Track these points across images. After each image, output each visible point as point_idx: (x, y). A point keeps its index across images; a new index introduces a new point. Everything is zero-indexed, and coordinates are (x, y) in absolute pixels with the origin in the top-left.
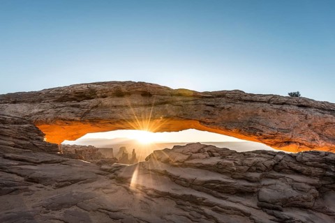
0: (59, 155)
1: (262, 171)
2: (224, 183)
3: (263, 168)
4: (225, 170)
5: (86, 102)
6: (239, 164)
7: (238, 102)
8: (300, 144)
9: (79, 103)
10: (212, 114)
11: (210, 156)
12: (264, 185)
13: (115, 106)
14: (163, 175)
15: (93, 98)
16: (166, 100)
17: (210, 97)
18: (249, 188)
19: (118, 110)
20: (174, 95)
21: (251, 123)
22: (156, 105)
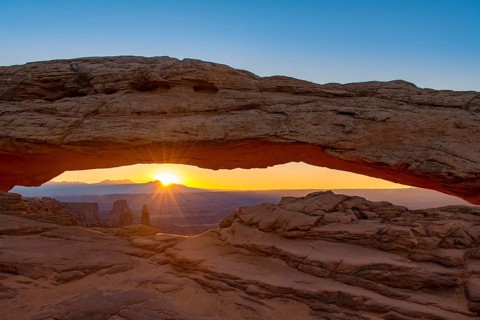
1: (465, 246)
2: (398, 269)
3: (468, 241)
4: (395, 245)
5: (70, 103)
6: (423, 232)
7: (405, 107)
9: (54, 105)
10: (350, 132)
11: (359, 218)
12: (473, 272)
13: (139, 113)
14: (269, 255)
15: (83, 94)
16: (250, 101)
17: (342, 96)
18: (447, 278)
19: (146, 120)
20: (266, 90)
21: (430, 151)
22: (228, 110)
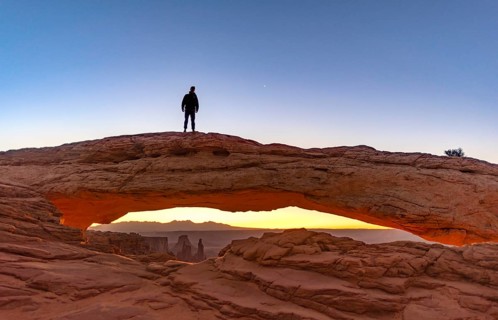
0: (83, 246)
1: (407, 275)
2: (346, 294)
3: (409, 271)
4: (346, 274)
5: (128, 164)
6: (370, 263)
7: (366, 164)
8: (467, 231)
9: (117, 166)
10: (324, 183)
11: (323, 250)
12: (411, 299)
13: (173, 170)
14: (247, 280)
15: (138, 158)
16: (251, 161)
17: (320, 157)
18: (387, 303)
19: (177, 176)
20: (264, 153)
21: (386, 198)
22: (236, 168)
